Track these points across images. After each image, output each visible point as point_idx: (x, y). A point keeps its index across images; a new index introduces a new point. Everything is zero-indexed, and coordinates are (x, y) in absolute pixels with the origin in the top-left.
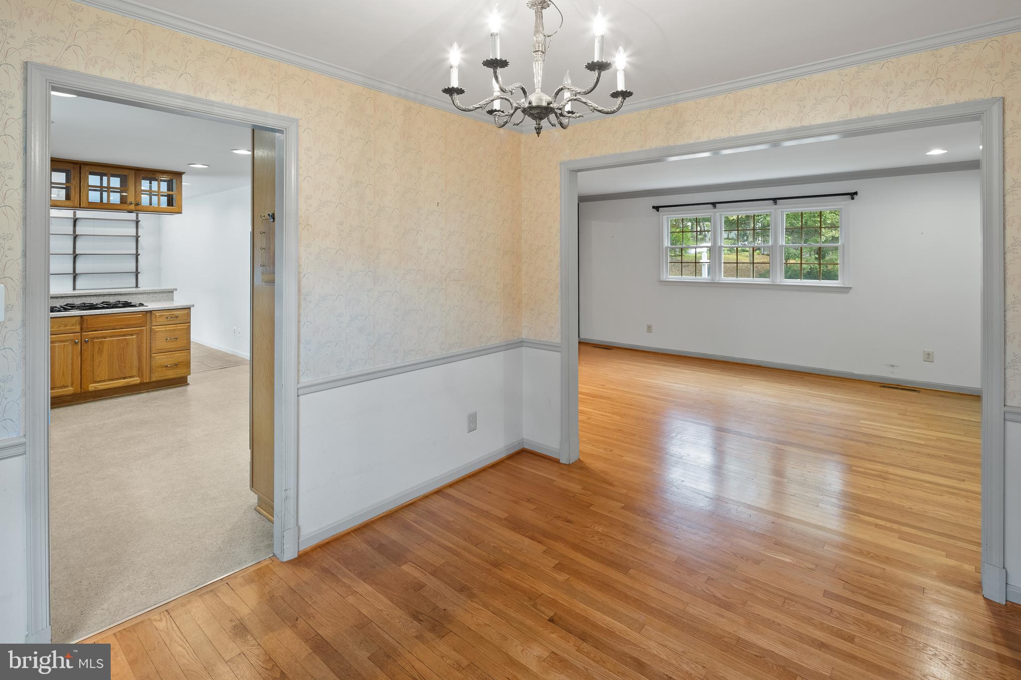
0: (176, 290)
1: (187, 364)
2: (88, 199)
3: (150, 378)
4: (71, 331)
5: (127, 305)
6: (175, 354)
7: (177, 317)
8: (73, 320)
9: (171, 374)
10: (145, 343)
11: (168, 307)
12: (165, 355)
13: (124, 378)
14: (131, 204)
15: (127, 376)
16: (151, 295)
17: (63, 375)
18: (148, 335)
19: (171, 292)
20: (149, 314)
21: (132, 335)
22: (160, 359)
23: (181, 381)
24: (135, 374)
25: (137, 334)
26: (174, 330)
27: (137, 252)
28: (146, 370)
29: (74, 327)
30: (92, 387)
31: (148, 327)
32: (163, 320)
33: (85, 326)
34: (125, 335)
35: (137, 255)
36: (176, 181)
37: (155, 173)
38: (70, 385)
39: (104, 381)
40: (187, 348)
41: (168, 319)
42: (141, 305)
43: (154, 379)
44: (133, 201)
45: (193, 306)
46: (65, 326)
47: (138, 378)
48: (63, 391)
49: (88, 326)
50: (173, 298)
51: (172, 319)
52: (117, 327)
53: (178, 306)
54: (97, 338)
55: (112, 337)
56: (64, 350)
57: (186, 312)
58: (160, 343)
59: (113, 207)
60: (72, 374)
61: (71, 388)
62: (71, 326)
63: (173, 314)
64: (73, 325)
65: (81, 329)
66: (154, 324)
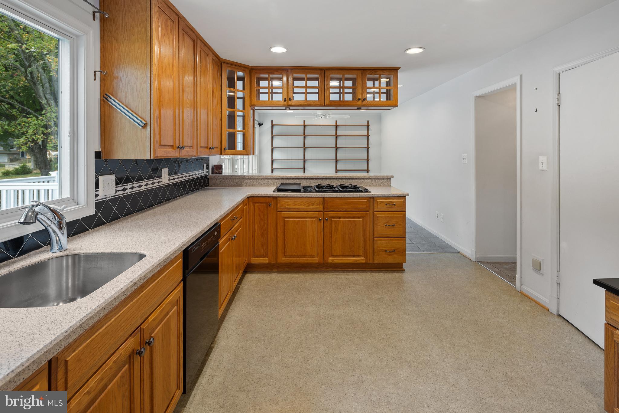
0: (393, 177)
1: (403, 252)
2: (330, 99)
3: (373, 260)
4: (317, 210)
5: (356, 189)
6: (393, 240)
7: (394, 205)
8: (318, 201)
9: (390, 259)
10: (369, 227)
11: (387, 195)
12: (384, 240)
13: (354, 256)
14: (359, 100)
15: (355, 255)
16: (374, 181)
17: (312, 246)
18: (371, 220)
19: (389, 178)
20: (372, 200)
21: (359, 218)
22: (381, 243)
23: (398, 267)
24: (361, 254)
25: (363, 217)
26: (392, 217)
27: (368, 146)
28: (370, 252)
29: (318, 207)
30: (331, 260)
31: (371, 211)
32: (382, 207)
33: (326, 206)
34: (354, 218)
35: (368, 148)
36: (393, 77)
37: (377, 71)
38: (316, 256)
39: (339, 256)
40: (403, 236)
41: (388, 206)
42: (366, 191)
43: (376, 261)
44: (360, 97)
45: (408, 195)
46: (313, 205)
47: (363, 258)
48: (312, 260)
49: (328, 207)
50: (390, 184)
51: (390, 206)
52: (348, 210)
53: (395, 194)
54: (334, 218)
55: (344, 218)
56: (312, 225)
57: (401, 200)
58: (380, 229)
59: (347, 104)
60: (318, 247)
61: (316, 258)
62: (316, 205)
63: (391, 202)
64: (318, 205)
65: (324, 208)
66: (376, 209)
